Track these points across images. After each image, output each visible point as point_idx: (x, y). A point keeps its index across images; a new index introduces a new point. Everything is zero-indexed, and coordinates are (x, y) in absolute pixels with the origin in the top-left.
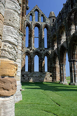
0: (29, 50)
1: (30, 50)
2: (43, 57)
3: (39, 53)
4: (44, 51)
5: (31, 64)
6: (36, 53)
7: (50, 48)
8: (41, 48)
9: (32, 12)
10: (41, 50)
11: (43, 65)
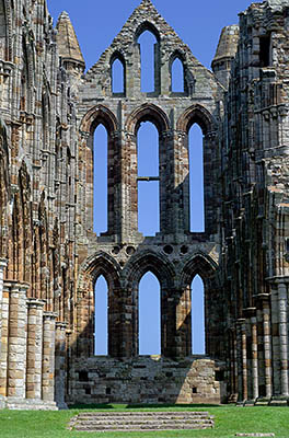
0: (107, 248)
1: (116, 250)
2: (177, 283)
3: (160, 264)
4: (184, 249)
5: (122, 319)
6: (147, 261)
7: (217, 236)
8: (169, 239)
9: (119, 46)
10: (168, 249)
11: (179, 324)
